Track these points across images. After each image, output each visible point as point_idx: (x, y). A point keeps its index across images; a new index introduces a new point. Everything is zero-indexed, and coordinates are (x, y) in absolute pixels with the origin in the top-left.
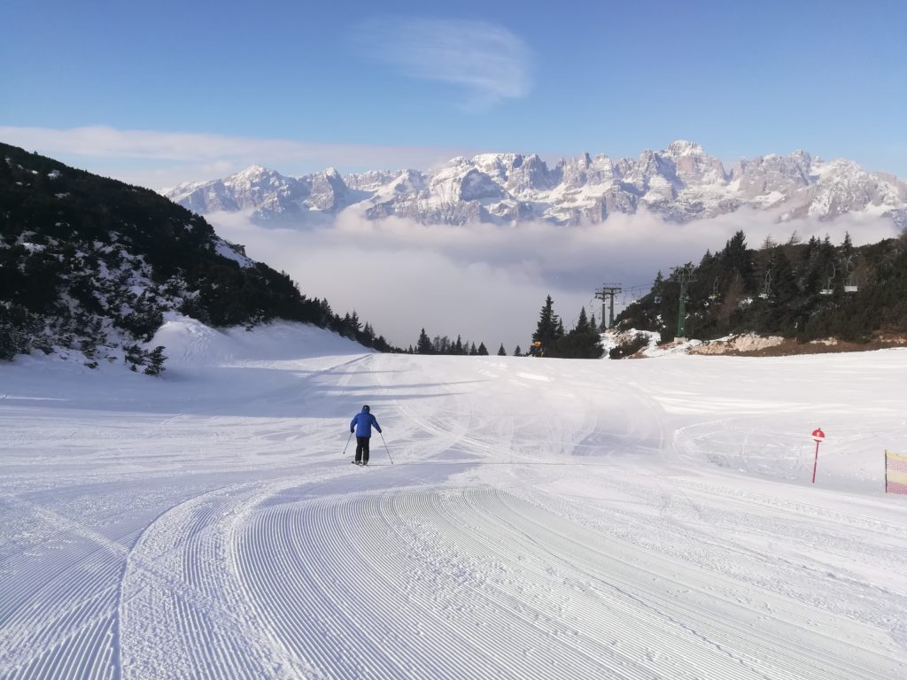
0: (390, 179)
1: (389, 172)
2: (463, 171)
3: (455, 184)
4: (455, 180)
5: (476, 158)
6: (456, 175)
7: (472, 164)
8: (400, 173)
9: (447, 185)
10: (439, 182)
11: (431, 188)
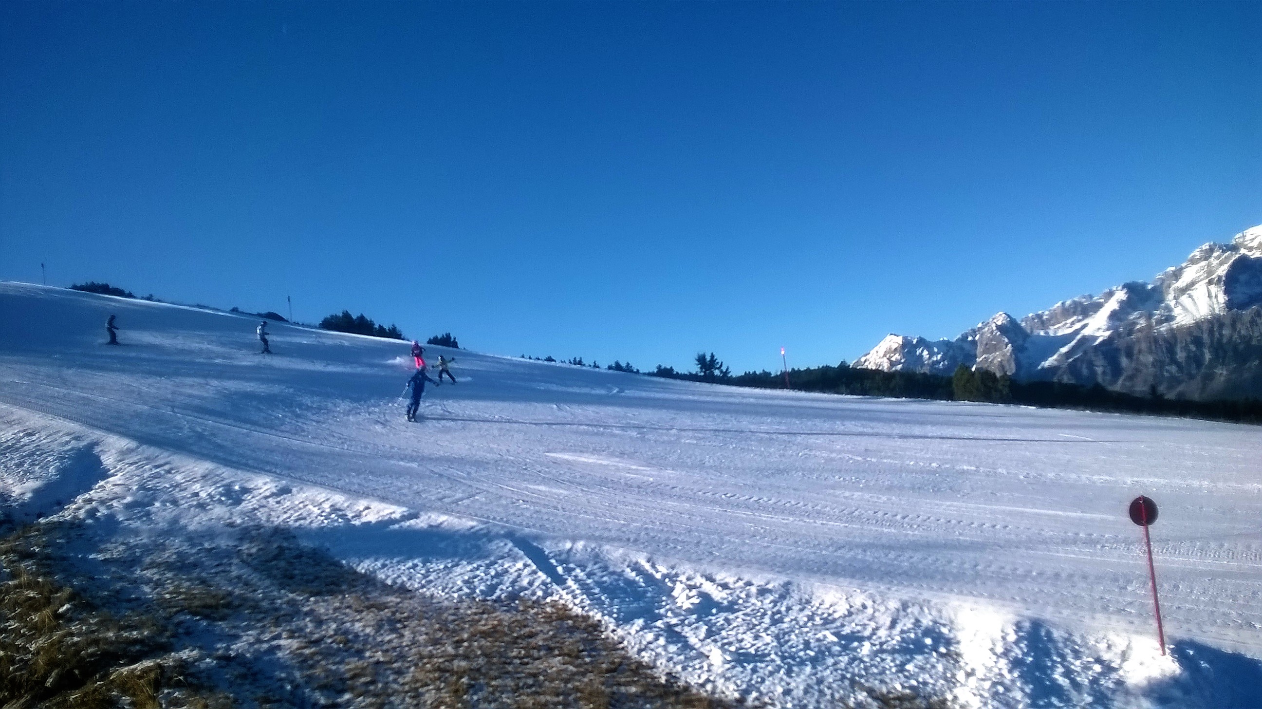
0: (1098, 306)
1: (1091, 297)
2: (1221, 264)
3: (1213, 289)
4: (1210, 282)
5: (1237, 238)
6: (1210, 273)
7: (1235, 248)
8: (1111, 294)
9: (1200, 291)
10: (1183, 291)
11: (1172, 303)
